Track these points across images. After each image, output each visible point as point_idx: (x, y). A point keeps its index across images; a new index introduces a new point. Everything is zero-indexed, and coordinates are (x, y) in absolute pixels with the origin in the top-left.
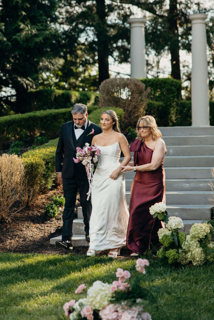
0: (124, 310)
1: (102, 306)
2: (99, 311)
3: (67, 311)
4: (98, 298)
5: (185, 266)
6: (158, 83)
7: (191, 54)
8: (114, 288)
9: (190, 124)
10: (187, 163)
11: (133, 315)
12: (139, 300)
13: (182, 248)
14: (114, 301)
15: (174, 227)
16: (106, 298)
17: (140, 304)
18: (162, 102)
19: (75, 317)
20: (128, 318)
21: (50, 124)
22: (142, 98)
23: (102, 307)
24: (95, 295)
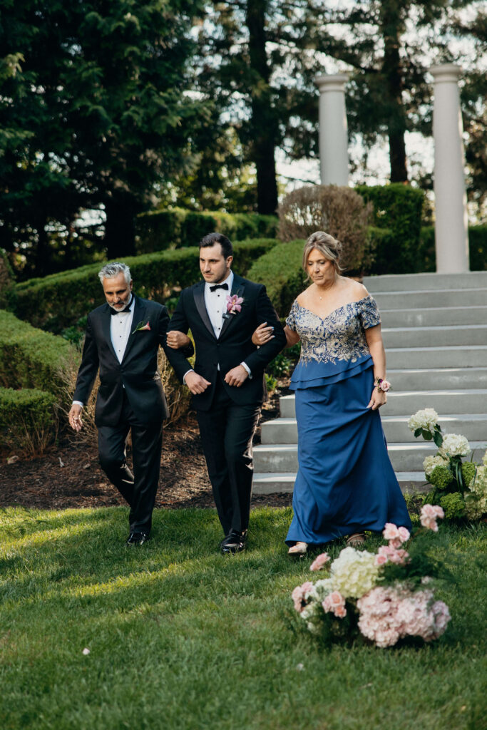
0: (401, 597)
1: (363, 590)
2: (357, 599)
3: (299, 602)
4: (355, 578)
5: (476, 522)
6: (381, 195)
7: (430, 139)
8: (382, 558)
9: (433, 269)
10: (451, 340)
11: (418, 606)
12: (426, 580)
13: (470, 490)
14: (382, 581)
15: (453, 452)
16: (370, 578)
17: (428, 586)
18: (390, 228)
19: (312, 612)
20: (409, 611)
21: (190, 274)
22: (358, 221)
23: (362, 593)
24: (348, 573)
